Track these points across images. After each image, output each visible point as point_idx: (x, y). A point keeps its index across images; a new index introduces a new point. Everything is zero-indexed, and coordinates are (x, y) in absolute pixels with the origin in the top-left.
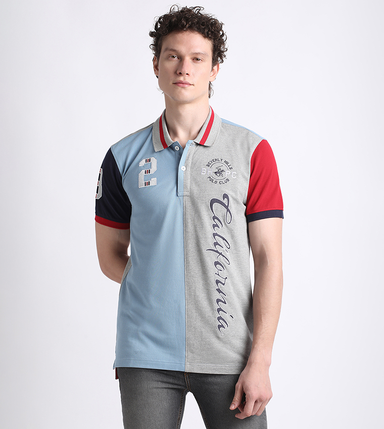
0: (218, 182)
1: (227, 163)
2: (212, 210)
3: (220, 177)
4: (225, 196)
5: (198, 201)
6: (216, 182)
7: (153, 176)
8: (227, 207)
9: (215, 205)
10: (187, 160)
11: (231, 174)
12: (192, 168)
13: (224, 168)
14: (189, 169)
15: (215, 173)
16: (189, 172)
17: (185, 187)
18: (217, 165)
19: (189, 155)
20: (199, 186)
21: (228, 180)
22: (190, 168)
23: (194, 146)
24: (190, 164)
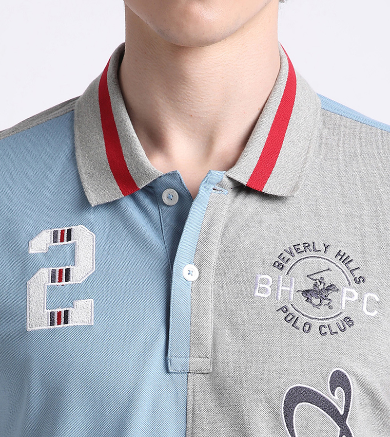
0: (314, 329)
1: (345, 259)
2: (290, 425)
3: (323, 311)
4: (339, 380)
5: (243, 392)
6: (307, 327)
7: (81, 292)
8: (341, 419)
9: (302, 409)
10: (204, 240)
11: (360, 300)
12: (220, 272)
13: (335, 275)
14: (210, 275)
15: (306, 292)
16: (209, 288)
17: (195, 340)
18: (311, 264)
19: (210, 225)
20: (244, 337)
21: (349, 321)
22: (212, 273)
23: (228, 194)
24: (214, 259)
